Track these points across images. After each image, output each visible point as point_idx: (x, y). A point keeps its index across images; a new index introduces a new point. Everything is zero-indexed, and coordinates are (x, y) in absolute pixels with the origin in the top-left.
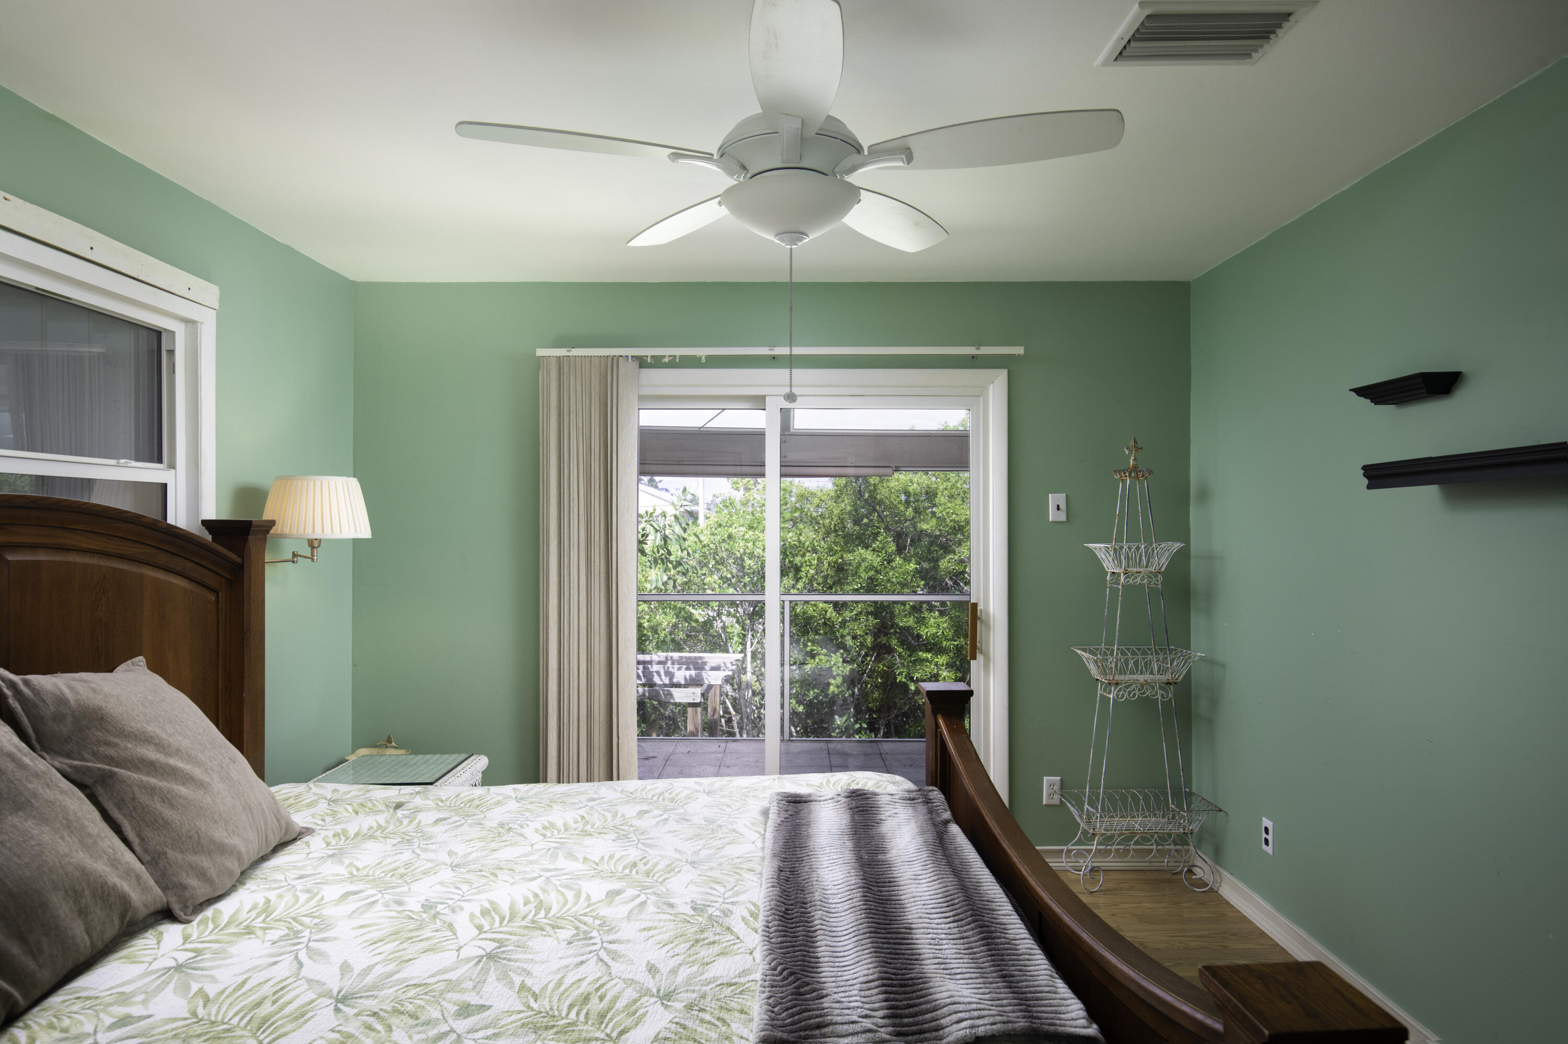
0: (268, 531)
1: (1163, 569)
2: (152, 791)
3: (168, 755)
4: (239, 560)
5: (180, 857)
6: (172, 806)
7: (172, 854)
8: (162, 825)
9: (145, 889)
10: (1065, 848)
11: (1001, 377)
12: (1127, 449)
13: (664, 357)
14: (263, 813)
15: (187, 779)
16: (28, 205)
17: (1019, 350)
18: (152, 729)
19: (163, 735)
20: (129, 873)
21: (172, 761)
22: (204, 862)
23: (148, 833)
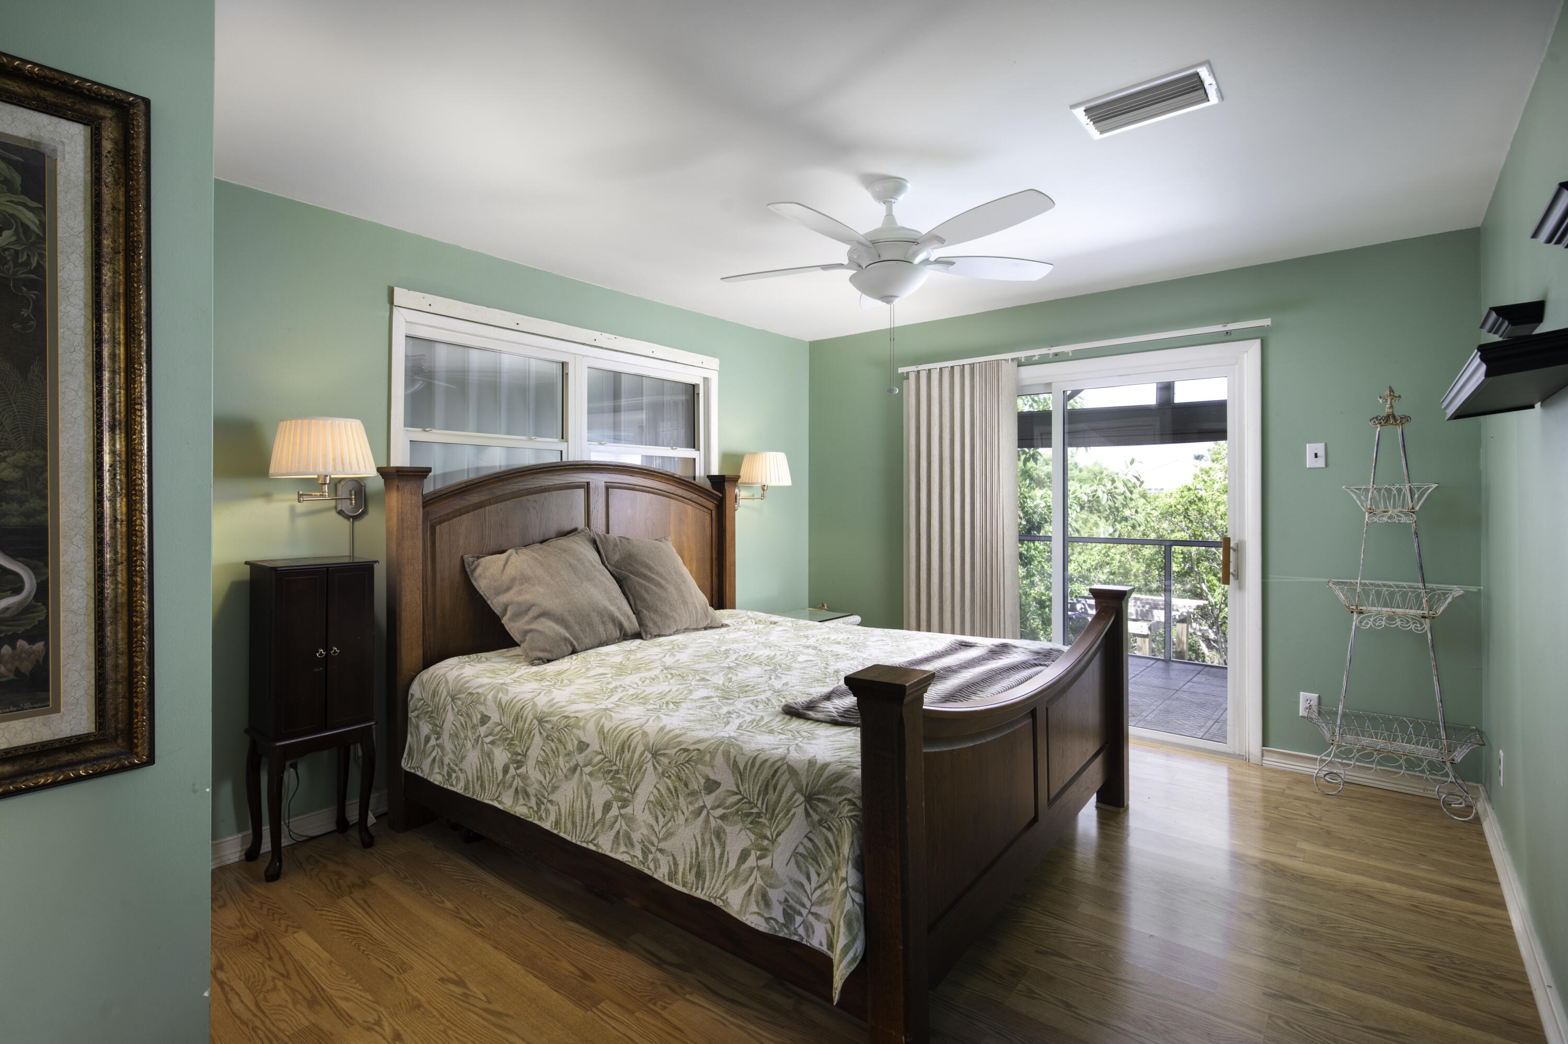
0: (737, 481)
1: (1417, 508)
2: (642, 585)
3: (653, 573)
4: (721, 495)
5: (647, 613)
6: (648, 593)
7: (645, 612)
8: (643, 600)
9: (631, 622)
10: (1319, 757)
11: (1255, 346)
12: (1380, 397)
13: (1034, 356)
14: (696, 608)
15: (658, 585)
16: (625, 339)
17: (1266, 322)
18: (650, 563)
19: (653, 565)
20: (625, 614)
21: (653, 576)
22: (657, 619)
23: (638, 602)
